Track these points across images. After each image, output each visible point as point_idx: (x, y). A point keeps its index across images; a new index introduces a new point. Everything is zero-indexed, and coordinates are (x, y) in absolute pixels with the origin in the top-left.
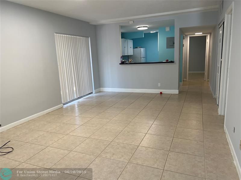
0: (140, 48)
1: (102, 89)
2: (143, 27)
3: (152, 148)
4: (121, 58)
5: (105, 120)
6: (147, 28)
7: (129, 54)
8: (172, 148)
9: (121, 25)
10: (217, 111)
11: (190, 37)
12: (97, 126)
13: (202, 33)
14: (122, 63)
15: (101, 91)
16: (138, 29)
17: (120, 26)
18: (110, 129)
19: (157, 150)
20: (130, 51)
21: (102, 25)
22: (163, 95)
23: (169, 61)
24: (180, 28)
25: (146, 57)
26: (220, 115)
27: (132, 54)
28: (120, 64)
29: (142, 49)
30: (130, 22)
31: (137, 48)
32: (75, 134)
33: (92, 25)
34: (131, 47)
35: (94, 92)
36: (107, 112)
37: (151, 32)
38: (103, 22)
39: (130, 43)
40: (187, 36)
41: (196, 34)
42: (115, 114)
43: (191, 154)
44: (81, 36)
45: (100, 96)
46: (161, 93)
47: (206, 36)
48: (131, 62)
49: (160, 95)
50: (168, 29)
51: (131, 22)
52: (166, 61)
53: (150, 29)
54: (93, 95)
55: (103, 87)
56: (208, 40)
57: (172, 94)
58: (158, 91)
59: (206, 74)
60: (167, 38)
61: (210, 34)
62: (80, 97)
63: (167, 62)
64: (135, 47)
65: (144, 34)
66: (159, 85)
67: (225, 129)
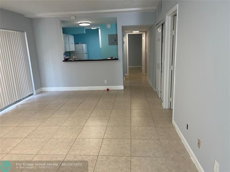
0: (81, 44)
1: (44, 89)
2: (85, 23)
3: (113, 156)
4: (64, 55)
5: (53, 127)
6: (89, 24)
7: (71, 50)
8: (132, 152)
9: (62, 20)
10: (161, 104)
11: (128, 35)
12: (45, 136)
13: (138, 32)
14: (66, 60)
15: (43, 91)
16: (80, 25)
17: (60, 20)
18: (62, 138)
19: (119, 157)
20: (72, 47)
21: (39, 19)
22: (109, 91)
23: (113, 58)
24: (122, 26)
25: (88, 53)
26: (165, 109)
27: (74, 50)
28: (63, 61)
29: (84, 45)
30: (71, 17)
31: (79, 43)
32: (18, 152)
33: (28, 18)
34: (72, 43)
35: (35, 93)
36: (55, 117)
37: (92, 28)
38: (40, 15)
39: (72, 39)
40: (126, 33)
41: (134, 32)
42: (64, 119)
43: (152, 156)
44: (15, 30)
45: (44, 97)
46: (108, 90)
47: (142, 34)
48: (75, 59)
49: (106, 92)
50: (109, 26)
51: (73, 18)
52: (110, 59)
53: (92, 25)
54: (35, 97)
55: (44, 87)
56: (144, 38)
57: (118, 90)
58: (104, 88)
59: (143, 68)
60: (109, 35)
61: (146, 32)
62: (18, 101)
63: (112, 59)
64: (76, 43)
65: (86, 30)
66: (106, 82)
67: (174, 123)
